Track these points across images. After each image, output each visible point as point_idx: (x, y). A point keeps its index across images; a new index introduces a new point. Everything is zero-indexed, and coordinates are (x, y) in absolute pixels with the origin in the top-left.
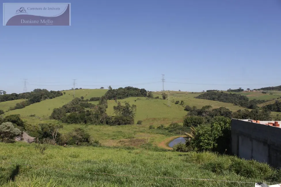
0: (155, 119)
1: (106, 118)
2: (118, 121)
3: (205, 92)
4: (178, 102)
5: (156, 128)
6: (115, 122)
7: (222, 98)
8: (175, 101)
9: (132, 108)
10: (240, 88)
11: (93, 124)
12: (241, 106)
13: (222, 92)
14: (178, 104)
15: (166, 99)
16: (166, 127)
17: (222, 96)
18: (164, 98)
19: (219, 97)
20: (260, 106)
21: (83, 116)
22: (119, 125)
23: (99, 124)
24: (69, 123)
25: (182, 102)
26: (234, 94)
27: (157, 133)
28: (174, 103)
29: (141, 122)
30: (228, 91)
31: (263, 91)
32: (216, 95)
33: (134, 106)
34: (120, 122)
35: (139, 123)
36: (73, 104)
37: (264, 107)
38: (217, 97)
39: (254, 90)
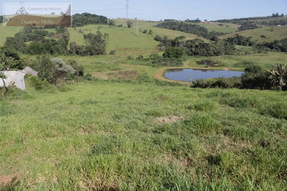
0: (126, 49)
1: (75, 48)
2: (90, 51)
3: (162, 22)
4: (146, 31)
5: (135, 59)
6: (87, 52)
7: (182, 28)
8: (143, 30)
9: (104, 37)
10: (197, 19)
11: (61, 55)
12: (204, 37)
13: (182, 22)
14: (146, 34)
15: (132, 27)
16: (146, 58)
17: (182, 26)
18: (129, 26)
19: (179, 27)
20: (221, 38)
21: (48, 46)
22: (92, 55)
23: (68, 55)
24: (32, 54)
25: (150, 31)
26: (194, 25)
27: (141, 64)
28: (142, 33)
29: (114, 52)
30: (186, 21)
31: (219, 23)
32: (176, 25)
33: (106, 35)
34: (92, 52)
35: (112, 53)
36: (27, 32)
37: (224, 40)
38: (177, 27)
39: (211, 21)
